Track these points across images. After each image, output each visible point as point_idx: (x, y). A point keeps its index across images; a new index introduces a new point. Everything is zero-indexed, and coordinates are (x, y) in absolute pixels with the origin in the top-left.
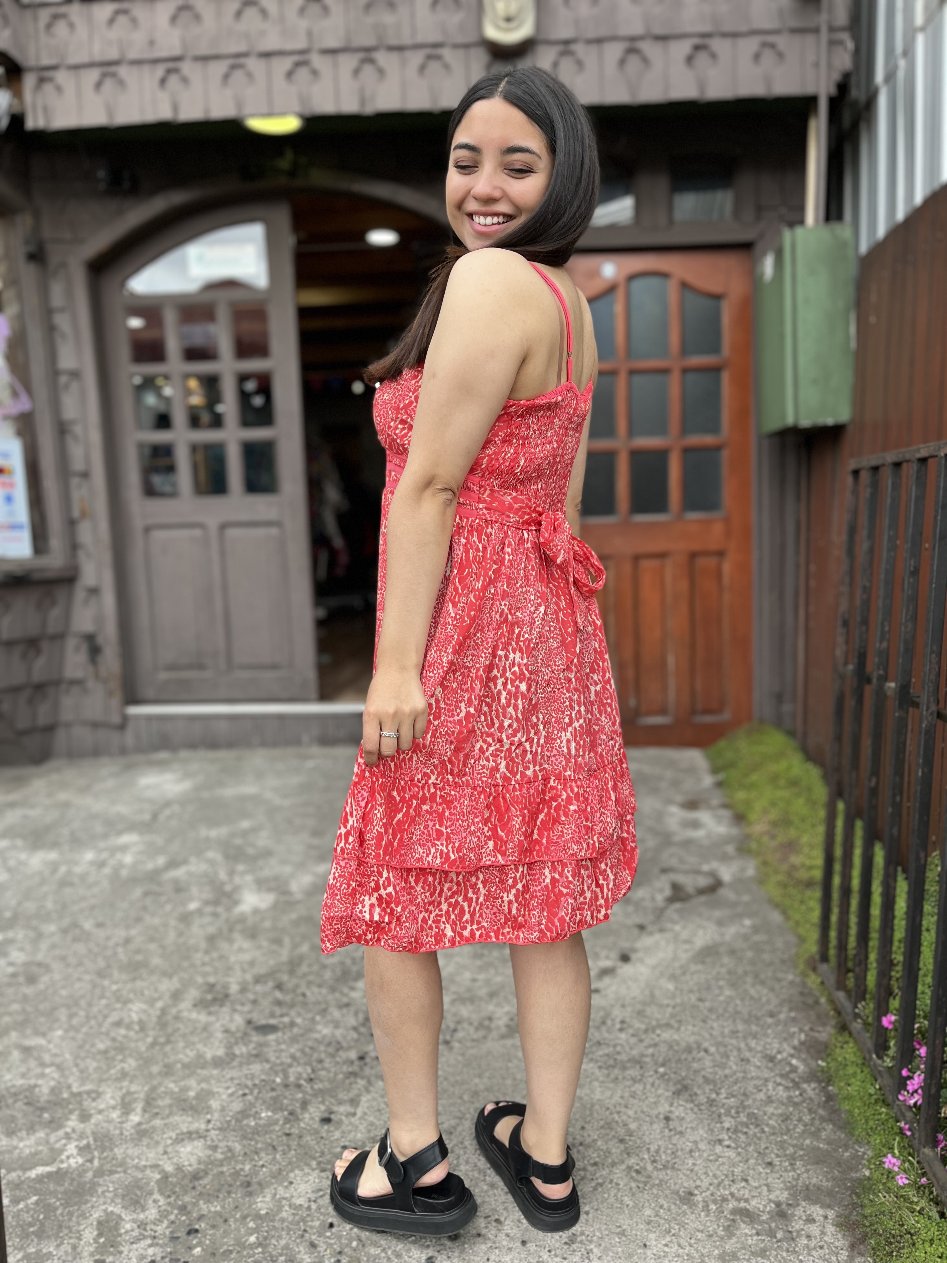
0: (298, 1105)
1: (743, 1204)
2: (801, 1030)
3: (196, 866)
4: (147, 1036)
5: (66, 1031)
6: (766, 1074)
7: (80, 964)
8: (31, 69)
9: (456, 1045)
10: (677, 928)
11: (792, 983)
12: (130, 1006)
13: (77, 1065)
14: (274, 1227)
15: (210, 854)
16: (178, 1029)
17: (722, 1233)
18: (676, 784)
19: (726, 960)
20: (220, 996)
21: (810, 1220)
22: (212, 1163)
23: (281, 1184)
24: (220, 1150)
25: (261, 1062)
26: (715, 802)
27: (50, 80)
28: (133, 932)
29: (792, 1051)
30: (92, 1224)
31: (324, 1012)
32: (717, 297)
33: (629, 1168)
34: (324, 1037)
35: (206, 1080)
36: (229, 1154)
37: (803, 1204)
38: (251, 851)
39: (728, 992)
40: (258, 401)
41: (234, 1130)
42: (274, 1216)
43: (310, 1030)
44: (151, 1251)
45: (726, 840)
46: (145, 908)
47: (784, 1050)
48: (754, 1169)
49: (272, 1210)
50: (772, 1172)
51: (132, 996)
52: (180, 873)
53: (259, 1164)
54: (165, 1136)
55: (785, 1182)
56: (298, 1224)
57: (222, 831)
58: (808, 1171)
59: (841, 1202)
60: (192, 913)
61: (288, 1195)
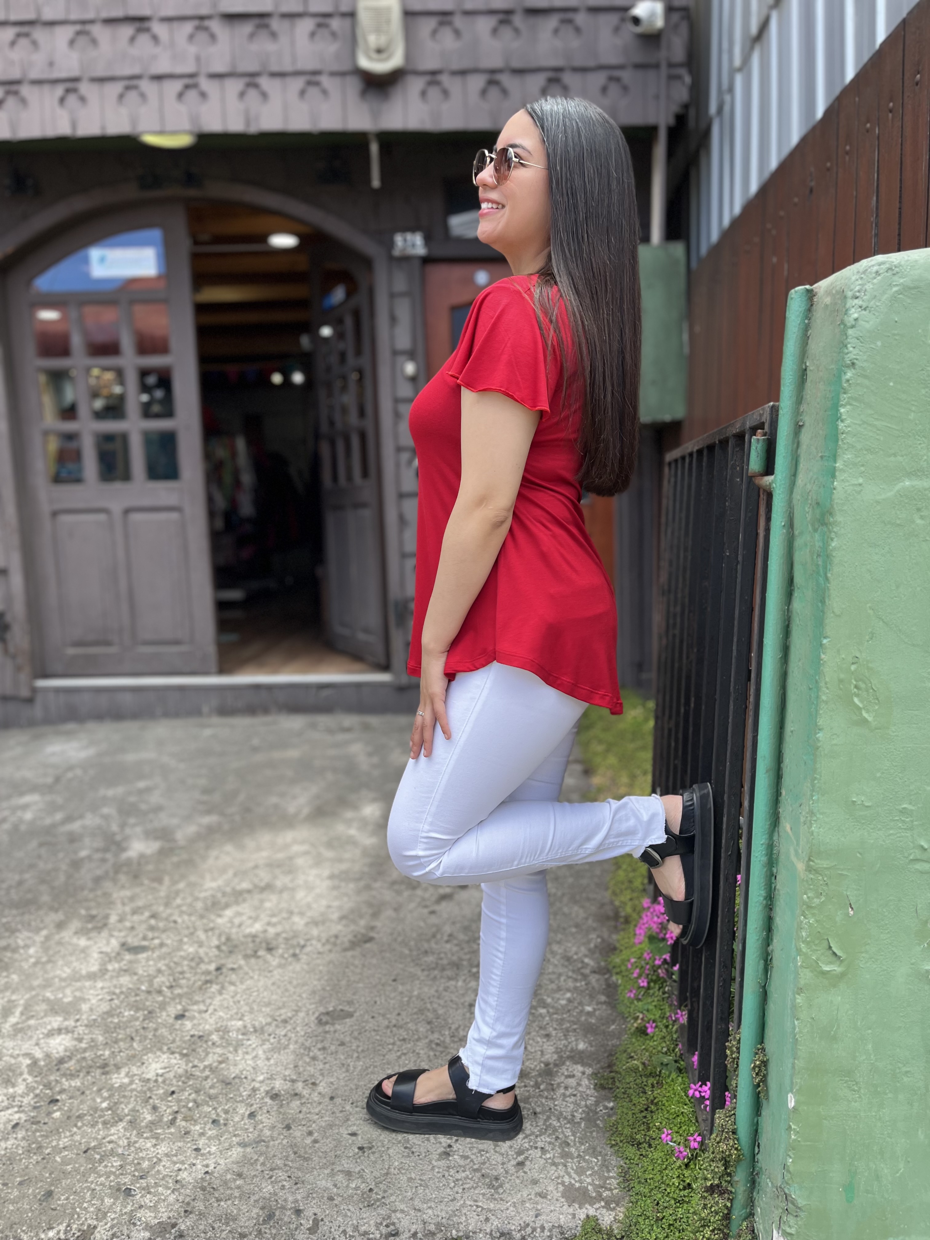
0: (157, 1005)
2: (598, 937)
3: (90, 820)
9: (304, 958)
12: (18, 934)
15: (106, 810)
16: (60, 951)
20: (100, 924)
21: (571, 1075)
22: (77, 1050)
23: (134, 1065)
24: (85, 1041)
25: (130, 975)
28: (27, 876)
29: (587, 953)
31: (191, 935)
33: (431, 1041)
34: (188, 954)
36: (92, 1044)
38: (143, 807)
40: (159, 395)
41: (99, 1026)
42: (125, 1088)
43: (178, 949)
44: (17, 1116)
46: (39, 857)
48: (533, 1040)
51: (20, 927)
52: (75, 826)
53: (117, 1050)
54: (38, 1032)
55: (557, 1048)
56: (145, 1092)
57: (119, 791)
58: (577, 1040)
59: (599, 1062)
60: (82, 860)
61: (139, 1073)
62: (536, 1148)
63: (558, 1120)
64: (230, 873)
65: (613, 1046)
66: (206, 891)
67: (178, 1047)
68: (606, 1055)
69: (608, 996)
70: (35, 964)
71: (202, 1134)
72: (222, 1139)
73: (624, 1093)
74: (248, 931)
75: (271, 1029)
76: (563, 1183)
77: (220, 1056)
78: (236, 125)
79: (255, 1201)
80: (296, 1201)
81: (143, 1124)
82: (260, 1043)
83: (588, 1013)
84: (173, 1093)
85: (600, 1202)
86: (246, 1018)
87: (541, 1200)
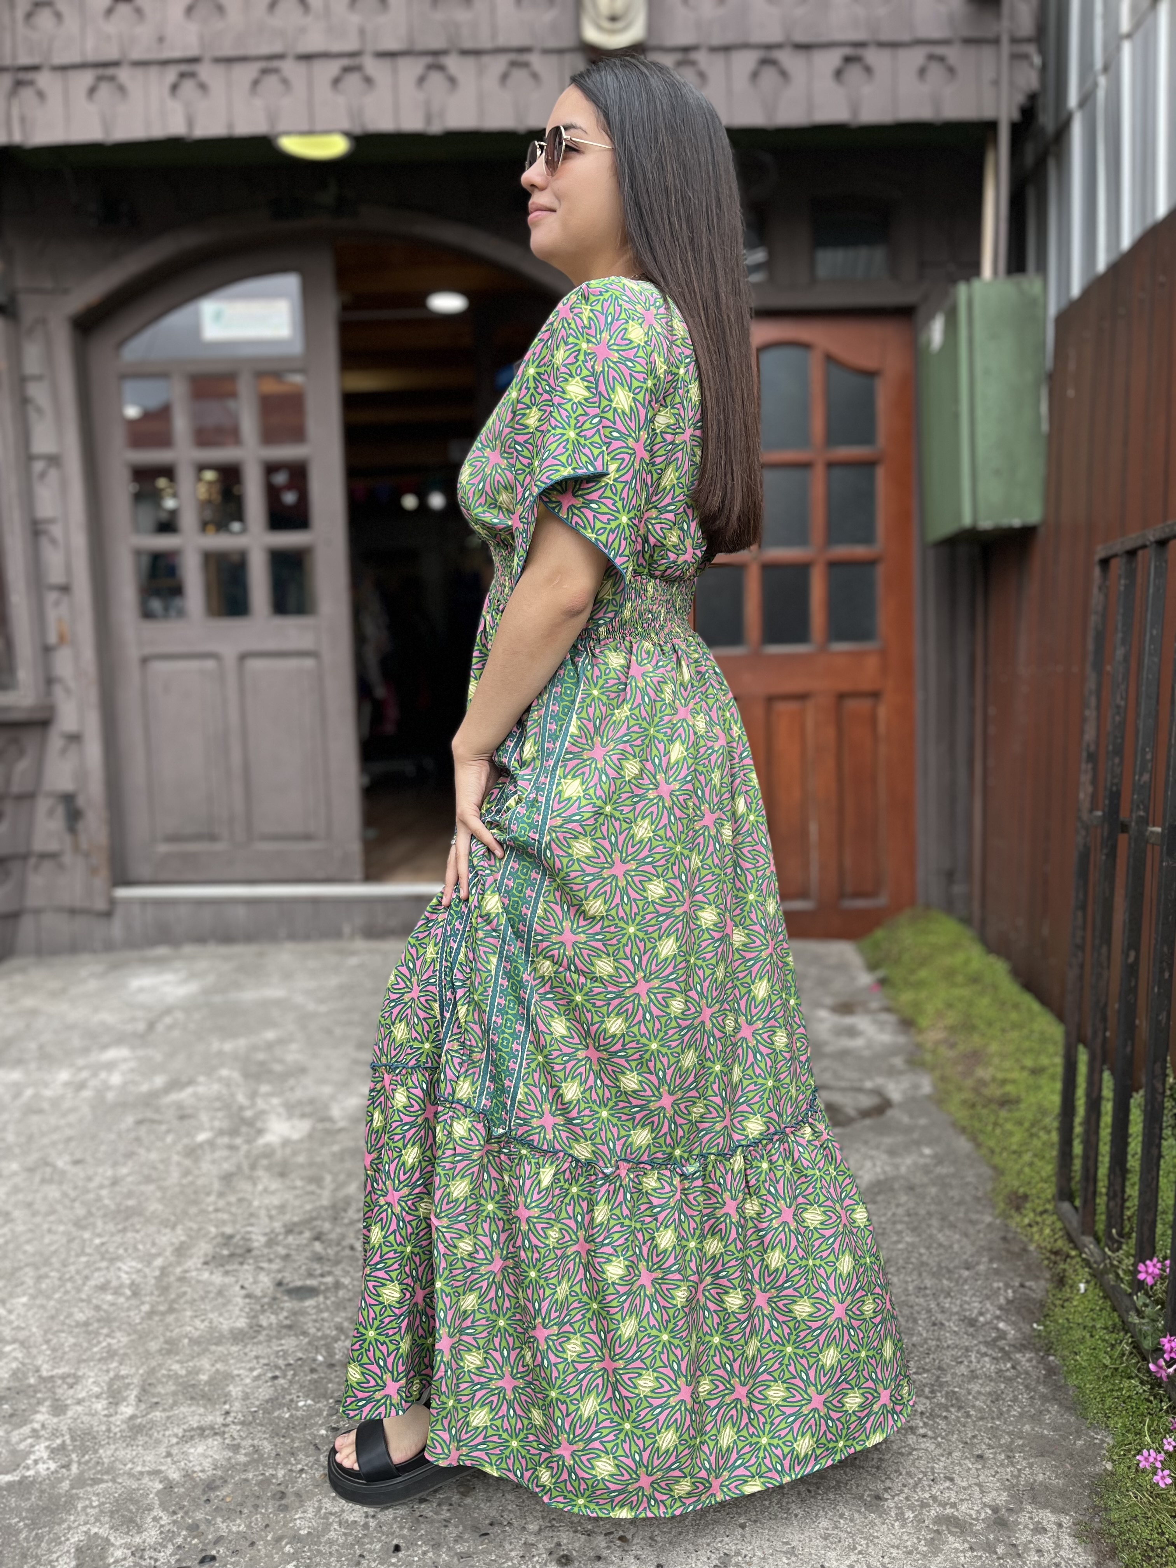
1: (949, 1511)
2: (1007, 1286)
3: (206, 1088)
4: (143, 1303)
5: (33, 1297)
6: (967, 1342)
7: (53, 1212)
11: (989, 1225)
13: (47, 1342)
14: (319, 1551)
15: (224, 1072)
16: (185, 1293)
17: (925, 1549)
18: (823, 983)
19: (903, 1199)
20: (239, 1251)
21: (1040, 1529)
22: (233, 1467)
24: (243, 1451)
25: (296, 1335)
26: (874, 1005)
27: (31, 83)
30: (68, 1551)
32: (871, 374)
35: (222, 1359)
36: (256, 1456)
37: (1029, 1508)
38: (278, 1068)
39: (909, 1238)
40: (290, 497)
41: (262, 1425)
42: (318, 1537)
45: (893, 1051)
46: (138, 1139)
47: (988, 1310)
49: (314, 1529)
50: (983, 1467)
52: (185, 1095)
57: (240, 1044)
78: (413, 122)
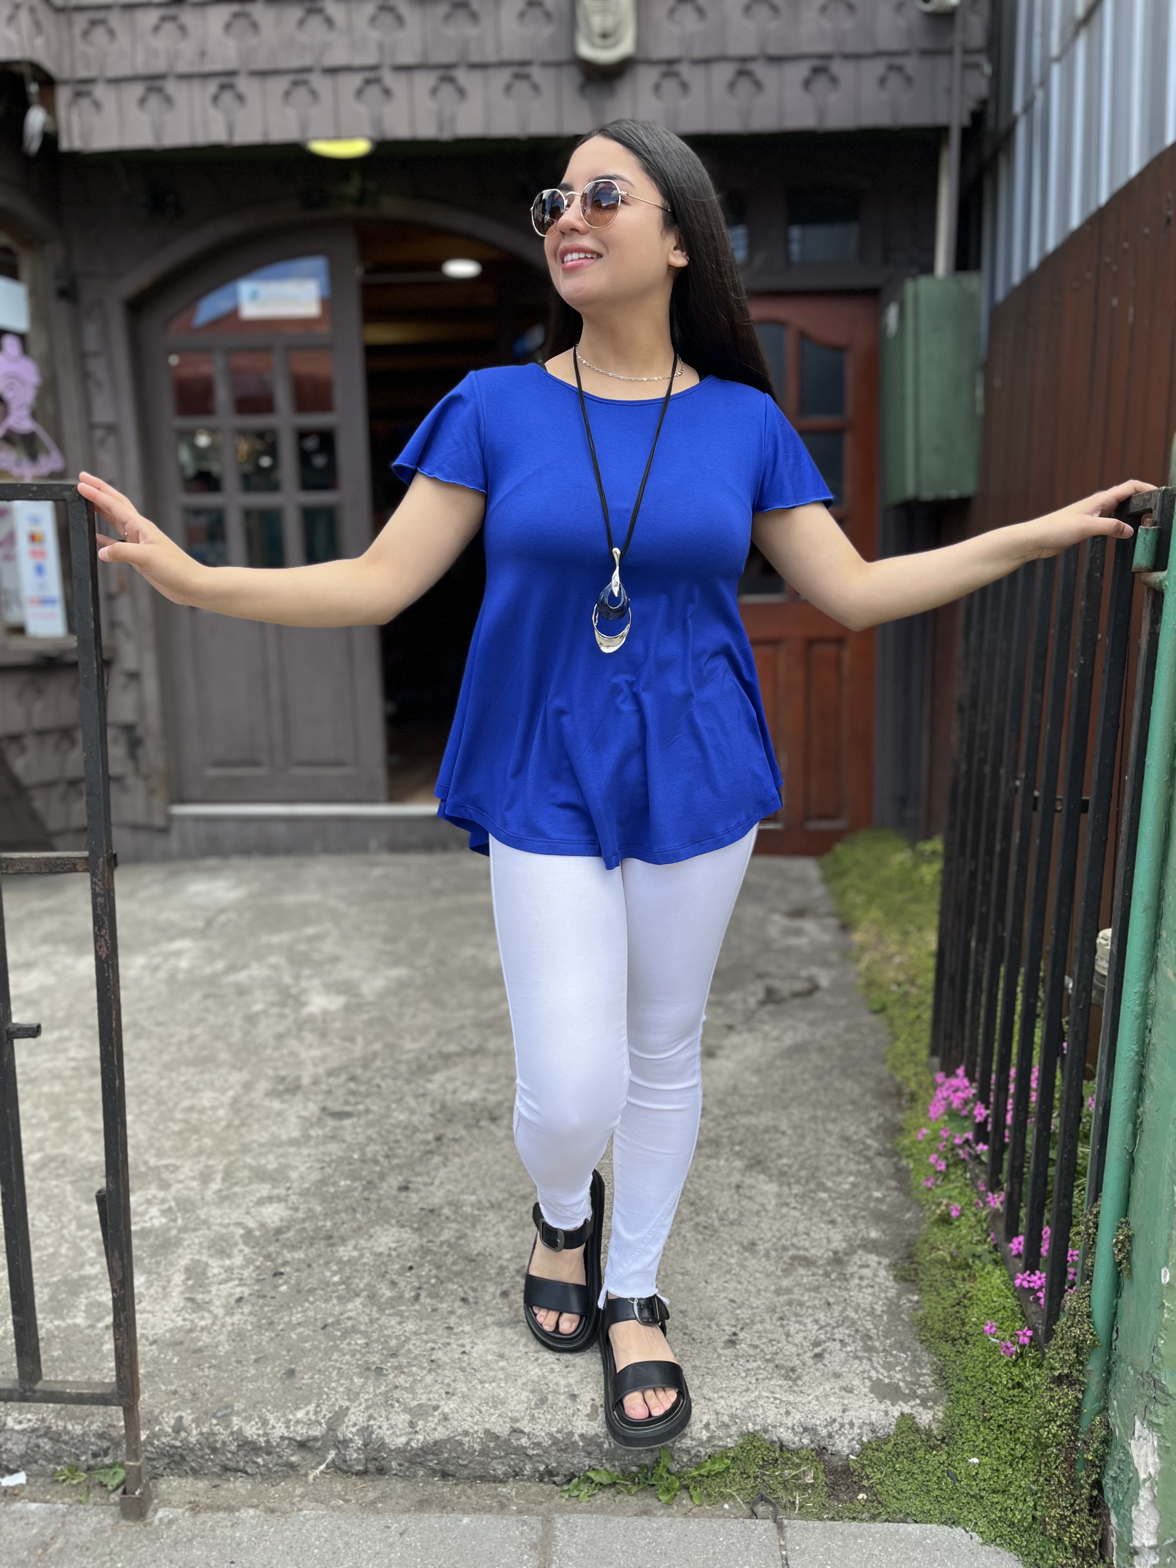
0: (376, 1176)
1: (802, 1253)
2: (880, 1116)
6: (839, 1151)
8: (66, 82)
10: (767, 1028)
11: (879, 1076)
12: (200, 1094)
14: (356, 1269)
15: (273, 960)
16: (252, 1114)
17: (780, 1273)
18: (782, 893)
19: (814, 1056)
20: (292, 1087)
21: (865, 1265)
22: (294, 1220)
23: (361, 1237)
26: (823, 911)
27: (88, 94)
28: (198, 1031)
29: (868, 1133)
30: (179, 1269)
31: (399, 1101)
32: (840, 350)
33: (697, 1224)
34: (400, 1122)
35: (284, 1156)
37: (860, 1253)
38: (317, 956)
39: (812, 1084)
40: (319, 461)
41: (314, 1195)
42: (356, 1261)
43: (387, 1116)
44: (239, 1290)
45: (829, 948)
46: (207, 1009)
47: (861, 1131)
48: (816, 1226)
49: (354, 1257)
50: (833, 1227)
52: (242, 976)
53: (339, 1221)
54: (246, 1200)
55: (845, 1236)
56: (379, 1267)
57: (284, 938)
58: (867, 1228)
59: (896, 1252)
60: (257, 1014)
61: (369, 1245)
62: (834, 1340)
63: (856, 1312)
64: (432, 1034)
65: (912, 1235)
66: (408, 1052)
67: (407, 1220)
68: (904, 1245)
69: (899, 1181)
70: (228, 1127)
71: (452, 1312)
72: (475, 1318)
73: (931, 1286)
74: (464, 1098)
75: (510, 1205)
76: (870, 1378)
77: (457, 1231)
78: (427, 130)
79: (524, 1384)
80: (569, 1385)
81: (383, 1300)
82: (500, 1219)
83: (877, 1200)
84: (411, 1268)
85: (914, 1399)
86: (479, 1193)
87: (848, 1395)
